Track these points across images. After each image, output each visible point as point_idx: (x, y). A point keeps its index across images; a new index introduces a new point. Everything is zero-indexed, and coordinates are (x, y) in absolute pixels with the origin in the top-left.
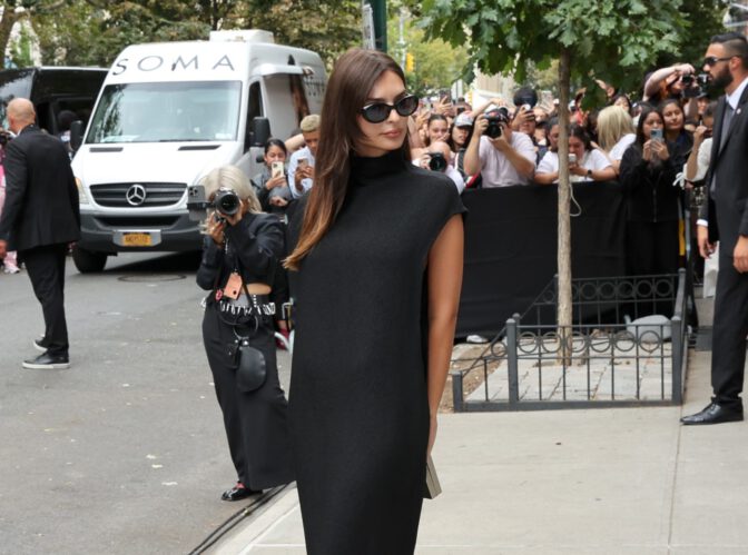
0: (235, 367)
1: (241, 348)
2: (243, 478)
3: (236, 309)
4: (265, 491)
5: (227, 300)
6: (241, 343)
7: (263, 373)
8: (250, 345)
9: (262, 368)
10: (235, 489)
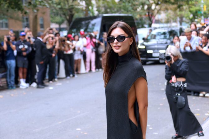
0: (176, 101)
1: (178, 96)
2: (178, 132)
3: (176, 85)
4: (184, 137)
5: (173, 83)
6: (178, 95)
7: (184, 103)
8: (180, 95)
9: (184, 102)
10: (175, 135)
